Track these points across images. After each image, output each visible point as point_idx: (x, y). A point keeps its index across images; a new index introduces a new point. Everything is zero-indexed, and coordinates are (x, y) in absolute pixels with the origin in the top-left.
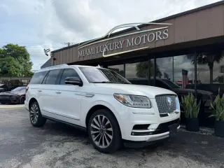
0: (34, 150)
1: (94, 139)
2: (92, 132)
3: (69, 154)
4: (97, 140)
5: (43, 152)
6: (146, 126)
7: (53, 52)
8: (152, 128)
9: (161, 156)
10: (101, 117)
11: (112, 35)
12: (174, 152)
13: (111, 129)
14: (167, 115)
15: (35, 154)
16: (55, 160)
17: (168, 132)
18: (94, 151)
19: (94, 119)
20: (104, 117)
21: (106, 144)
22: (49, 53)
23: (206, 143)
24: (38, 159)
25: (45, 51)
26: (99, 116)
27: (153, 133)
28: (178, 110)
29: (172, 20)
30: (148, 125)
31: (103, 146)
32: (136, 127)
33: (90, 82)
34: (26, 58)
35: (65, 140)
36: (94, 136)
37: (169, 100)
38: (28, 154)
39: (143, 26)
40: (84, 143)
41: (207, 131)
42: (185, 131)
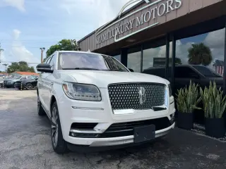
1: (52, 135)
2: (52, 127)
7: (79, 43)
11: (123, 15)
32: (75, 126)
42: (202, 134)
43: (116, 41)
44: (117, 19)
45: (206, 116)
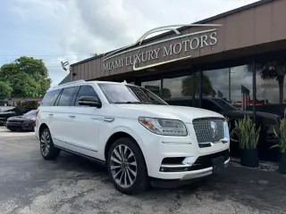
0: (38, 190)
1: (114, 176)
2: (112, 167)
3: (81, 195)
4: (118, 177)
5: (49, 192)
6: (180, 160)
7: (73, 66)
8: (188, 162)
9: (201, 199)
10: (123, 148)
11: (144, 42)
12: (220, 194)
13: (134, 164)
14: (209, 145)
15: (39, 194)
16: (62, 202)
17: (211, 168)
18: (114, 191)
19: (115, 151)
20: (126, 147)
21: (128, 183)
22: (68, 67)
23: (265, 182)
24: (41, 200)
25: (63, 64)
26: (120, 146)
27: (190, 169)
28: (227, 138)
29: (222, 20)
30: (183, 158)
31: (125, 186)
32: (167, 161)
33: (110, 102)
34: (43, 74)
35: (81, 177)
36: (114, 172)
37: (213, 125)
38: (30, 195)
39: (183, 29)
40: (103, 181)
41: (269, 167)
42: (239, 165)
43: (135, 69)
44: (137, 45)
45: (243, 147)
